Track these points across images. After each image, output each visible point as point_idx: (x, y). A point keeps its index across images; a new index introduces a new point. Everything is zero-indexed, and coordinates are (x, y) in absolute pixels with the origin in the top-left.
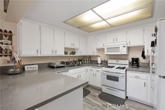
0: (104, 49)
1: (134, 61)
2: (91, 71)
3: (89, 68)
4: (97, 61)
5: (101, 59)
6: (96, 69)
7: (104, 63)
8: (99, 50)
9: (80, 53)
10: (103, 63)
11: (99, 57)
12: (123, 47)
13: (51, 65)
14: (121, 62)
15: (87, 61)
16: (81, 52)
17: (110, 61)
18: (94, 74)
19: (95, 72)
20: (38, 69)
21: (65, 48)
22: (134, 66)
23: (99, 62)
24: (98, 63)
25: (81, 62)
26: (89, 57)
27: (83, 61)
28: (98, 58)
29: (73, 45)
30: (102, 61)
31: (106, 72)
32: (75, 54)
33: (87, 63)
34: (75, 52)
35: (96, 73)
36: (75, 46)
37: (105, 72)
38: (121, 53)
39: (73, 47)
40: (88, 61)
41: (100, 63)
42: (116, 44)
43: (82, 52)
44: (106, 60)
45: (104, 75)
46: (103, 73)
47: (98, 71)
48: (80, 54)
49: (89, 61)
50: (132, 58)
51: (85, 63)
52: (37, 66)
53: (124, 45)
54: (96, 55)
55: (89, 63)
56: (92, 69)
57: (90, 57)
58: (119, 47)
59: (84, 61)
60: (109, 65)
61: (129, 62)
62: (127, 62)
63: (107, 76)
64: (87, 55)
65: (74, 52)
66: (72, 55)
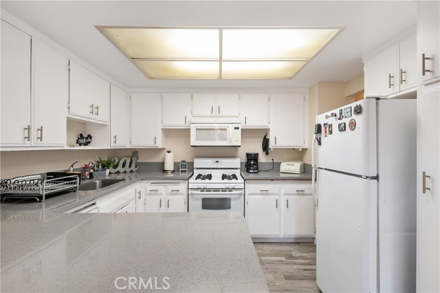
0: (188, 130)
1: (251, 160)
2: (154, 195)
3: (143, 186)
4: (163, 164)
5: (174, 158)
6: (168, 187)
7: (184, 168)
8: (167, 132)
9: (113, 140)
10: (180, 170)
11: (169, 152)
12: (235, 128)
14: (225, 163)
15: (127, 164)
16: (115, 137)
17: (198, 163)
18: (164, 202)
19: (164, 197)
22: (252, 171)
23: (169, 166)
24: (166, 169)
25: (108, 172)
26: (130, 154)
27: (111, 168)
28: (167, 154)
29: (95, 111)
30: (176, 164)
31: (202, 191)
32: (89, 142)
33: (125, 172)
35: (169, 197)
37: (199, 192)
38: (230, 142)
40: (130, 167)
41: (173, 170)
42: (219, 120)
44: (188, 160)
45: (196, 199)
46: (192, 194)
47: (175, 192)
48: (113, 144)
49: (133, 165)
50: (248, 154)
51: (118, 172)
53: (237, 126)
54: (160, 147)
55: (131, 171)
56: (155, 187)
57: (135, 153)
58: (226, 129)
59: (116, 167)
61: (241, 163)
62: (236, 163)
65: (85, 136)
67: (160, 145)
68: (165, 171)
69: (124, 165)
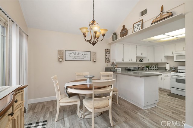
0: (173, 56)
4: (165, 68)
5: (170, 66)
7: (174, 69)
8: (167, 57)
9: (148, 60)
10: (172, 70)
13: (127, 69)
15: (154, 67)
17: (179, 68)
18: (163, 79)
19: (163, 77)
20: (120, 70)
21: (136, 57)
25: (148, 69)
27: (149, 68)
28: (167, 64)
29: (142, 54)
33: (154, 69)
34: (143, 60)
35: (165, 77)
36: (144, 55)
37: (175, 76)
39: (142, 56)
41: (169, 69)
43: (149, 59)
46: (172, 77)
47: (167, 76)
49: (156, 67)
52: (120, 68)
54: (164, 62)
55: (156, 69)
57: (157, 64)
59: (151, 68)
60: (179, 71)
63: (176, 79)
64: (154, 62)
66: (140, 62)
67: (163, 61)
68: (166, 70)
69: (153, 67)
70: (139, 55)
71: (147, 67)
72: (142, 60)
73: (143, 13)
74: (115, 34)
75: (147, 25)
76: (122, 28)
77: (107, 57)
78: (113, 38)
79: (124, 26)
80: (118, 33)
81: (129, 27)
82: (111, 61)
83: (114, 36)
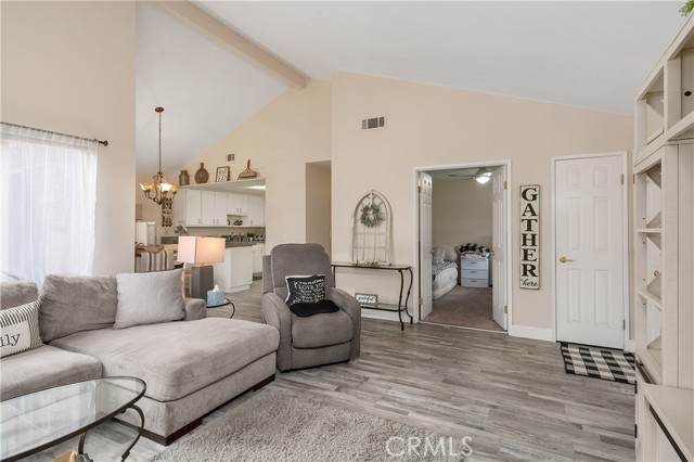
9: (250, 223)
21: (228, 215)
25: (251, 239)
29: (239, 210)
33: (262, 240)
34: (241, 222)
36: (242, 213)
66: (236, 226)
70: (233, 212)
71: (250, 235)
72: (239, 223)
73: (230, 158)
74: (185, 173)
75: (235, 176)
76: (198, 167)
77: (166, 215)
78: (180, 181)
79: (202, 164)
80: (192, 174)
81: (211, 169)
82: (176, 224)
83: (183, 177)
